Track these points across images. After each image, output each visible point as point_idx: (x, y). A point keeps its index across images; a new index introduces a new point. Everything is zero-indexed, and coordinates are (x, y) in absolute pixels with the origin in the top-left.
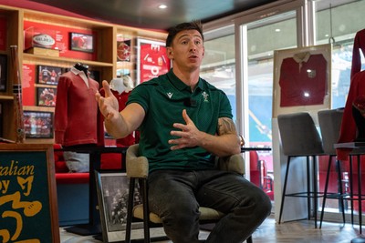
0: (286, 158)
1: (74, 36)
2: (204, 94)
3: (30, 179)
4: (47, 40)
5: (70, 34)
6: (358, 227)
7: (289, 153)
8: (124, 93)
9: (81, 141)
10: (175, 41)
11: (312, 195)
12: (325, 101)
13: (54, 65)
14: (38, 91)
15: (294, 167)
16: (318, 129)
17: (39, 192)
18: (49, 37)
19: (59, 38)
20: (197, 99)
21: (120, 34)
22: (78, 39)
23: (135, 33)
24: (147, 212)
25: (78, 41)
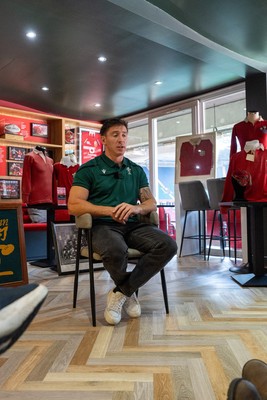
0: (184, 212)
1: (34, 125)
2: (128, 169)
3: (6, 229)
4: (14, 129)
5: (31, 124)
6: (233, 259)
7: (186, 209)
8: (71, 167)
9: (41, 201)
10: (108, 133)
11: (202, 238)
12: (212, 172)
13: (20, 146)
14: (9, 165)
15: (190, 218)
16: (207, 192)
17: (12, 237)
18: (16, 127)
19: (24, 127)
20: (123, 172)
21: (67, 124)
22: (37, 128)
23: (78, 124)
24: (91, 253)
25: (37, 129)
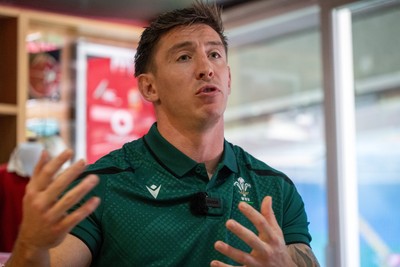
2: (241, 183)
10: (159, 57)
20: (222, 194)
23: (72, 31)
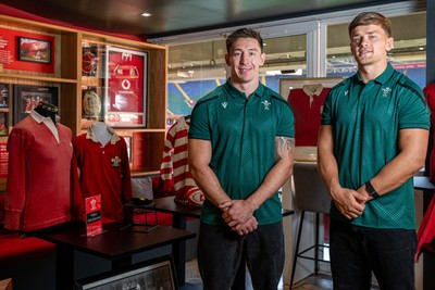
1: (23, 41)
5: (18, 39)
19: (3, 43)
22: (30, 46)
23: (104, 40)
25: (28, 48)
